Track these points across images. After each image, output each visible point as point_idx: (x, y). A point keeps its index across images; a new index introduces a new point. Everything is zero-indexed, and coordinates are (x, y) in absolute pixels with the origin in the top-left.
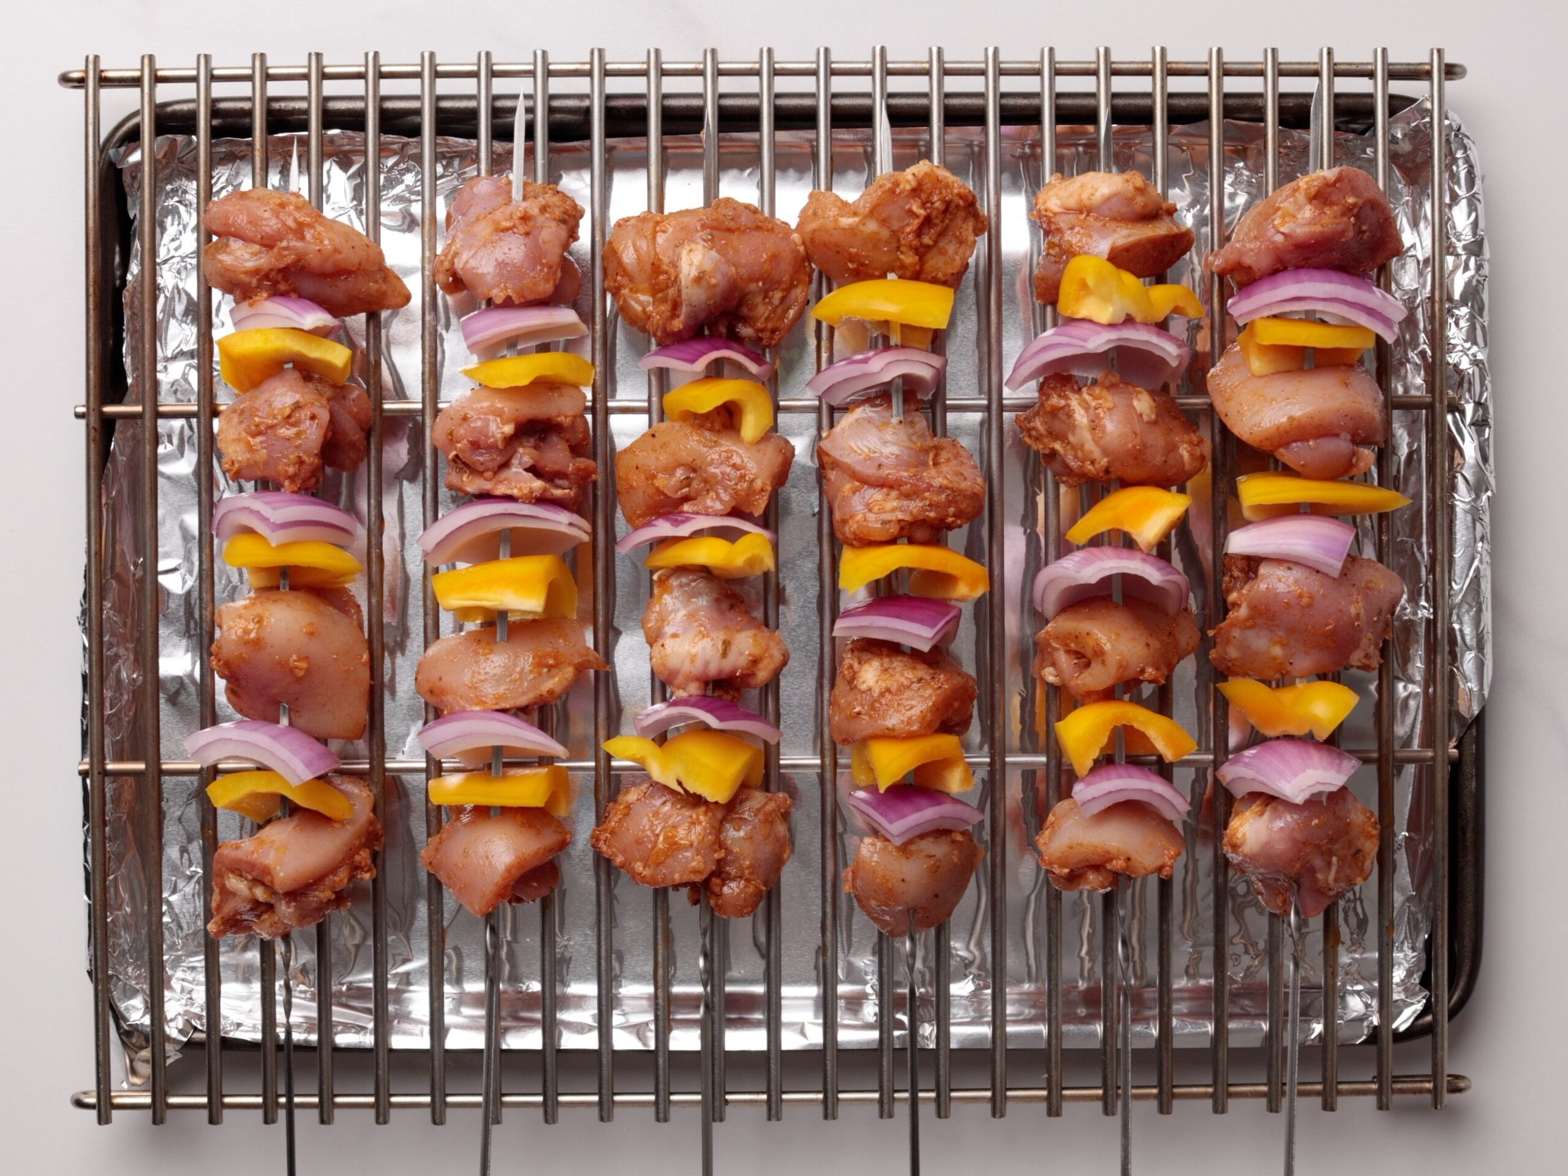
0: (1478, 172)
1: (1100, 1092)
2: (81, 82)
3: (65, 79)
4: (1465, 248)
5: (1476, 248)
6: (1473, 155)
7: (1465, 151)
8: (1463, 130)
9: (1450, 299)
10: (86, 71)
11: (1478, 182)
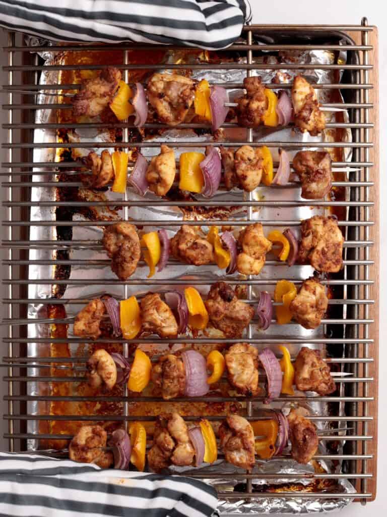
0: (330, 511)
1: (11, 375)
2: (363, 24)
3: (365, 19)
4: (305, 507)
5: (304, 511)
6: (337, 510)
7: (338, 507)
8: (345, 506)
9: (287, 501)
10: (367, 26)
11: (327, 511)
